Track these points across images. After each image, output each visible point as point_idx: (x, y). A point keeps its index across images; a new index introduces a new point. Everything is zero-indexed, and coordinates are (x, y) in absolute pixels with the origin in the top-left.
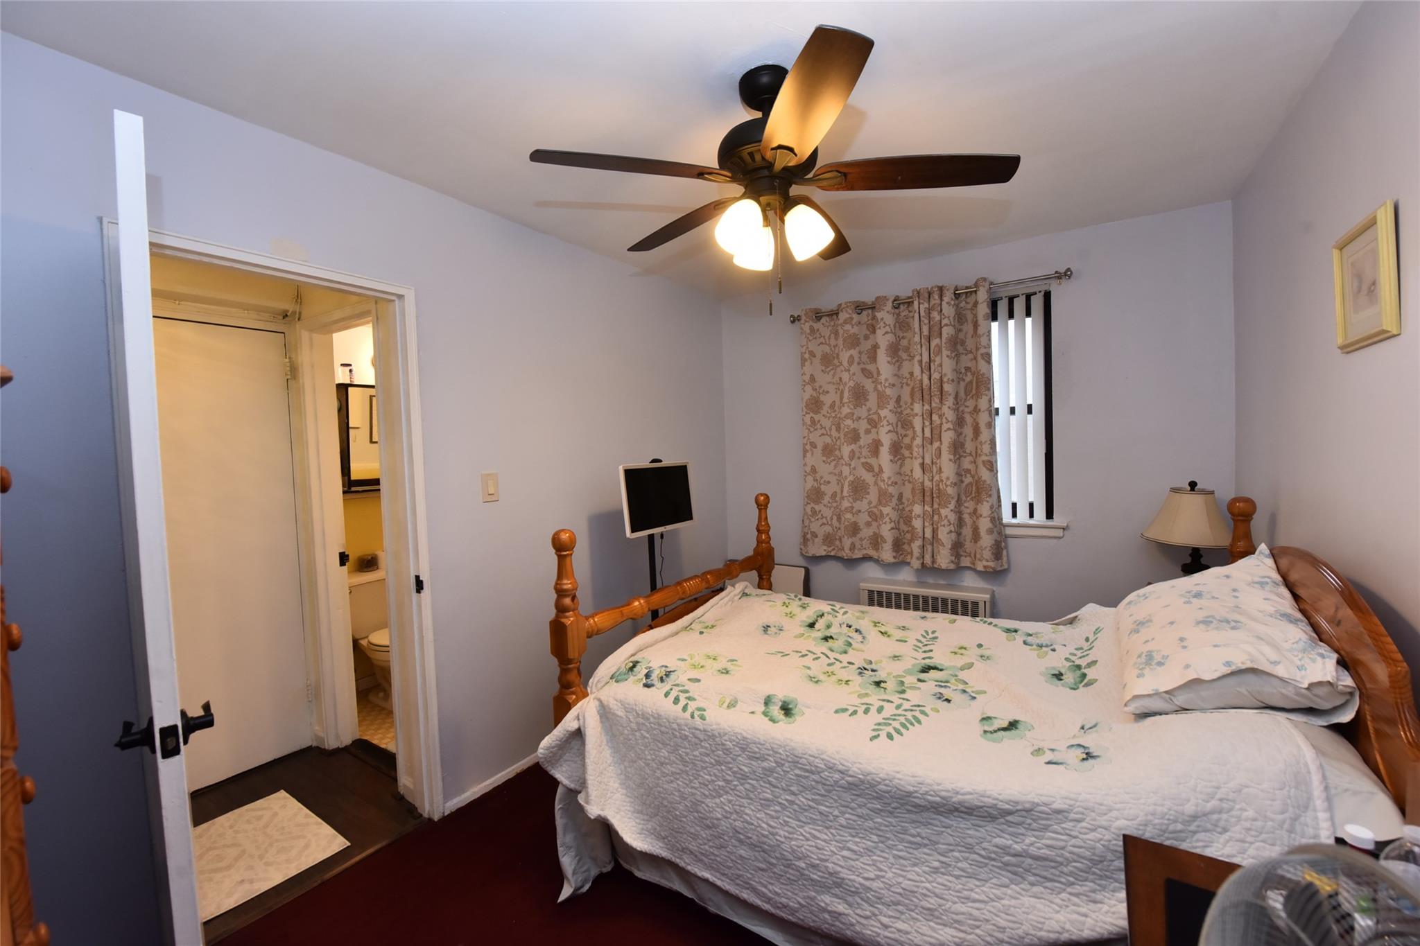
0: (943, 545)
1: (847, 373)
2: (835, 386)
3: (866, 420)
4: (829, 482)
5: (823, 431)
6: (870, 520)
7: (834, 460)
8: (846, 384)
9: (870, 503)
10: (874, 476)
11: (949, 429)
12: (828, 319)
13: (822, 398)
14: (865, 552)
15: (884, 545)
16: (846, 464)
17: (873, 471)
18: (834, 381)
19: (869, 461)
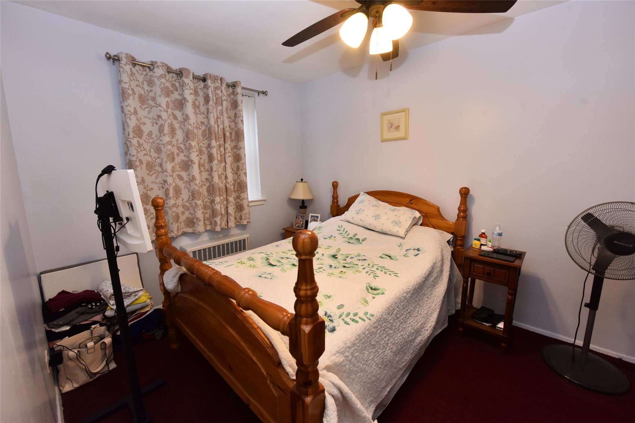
0: (232, 216)
1: (166, 113)
2: (151, 121)
3: (176, 147)
4: (152, 189)
5: (145, 152)
6: (184, 210)
7: (155, 173)
8: (165, 121)
9: (183, 200)
10: (184, 183)
11: (230, 156)
12: (141, 68)
13: (143, 127)
14: (182, 230)
15: (199, 223)
16: (170, 176)
17: (183, 180)
18: (150, 116)
19: (180, 173)
